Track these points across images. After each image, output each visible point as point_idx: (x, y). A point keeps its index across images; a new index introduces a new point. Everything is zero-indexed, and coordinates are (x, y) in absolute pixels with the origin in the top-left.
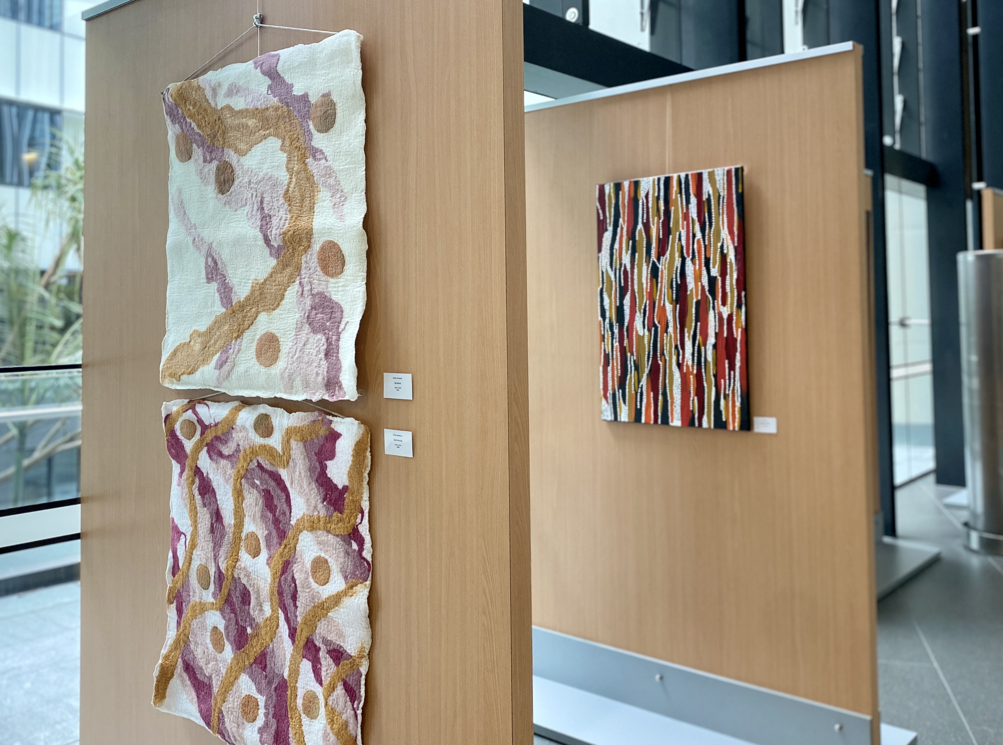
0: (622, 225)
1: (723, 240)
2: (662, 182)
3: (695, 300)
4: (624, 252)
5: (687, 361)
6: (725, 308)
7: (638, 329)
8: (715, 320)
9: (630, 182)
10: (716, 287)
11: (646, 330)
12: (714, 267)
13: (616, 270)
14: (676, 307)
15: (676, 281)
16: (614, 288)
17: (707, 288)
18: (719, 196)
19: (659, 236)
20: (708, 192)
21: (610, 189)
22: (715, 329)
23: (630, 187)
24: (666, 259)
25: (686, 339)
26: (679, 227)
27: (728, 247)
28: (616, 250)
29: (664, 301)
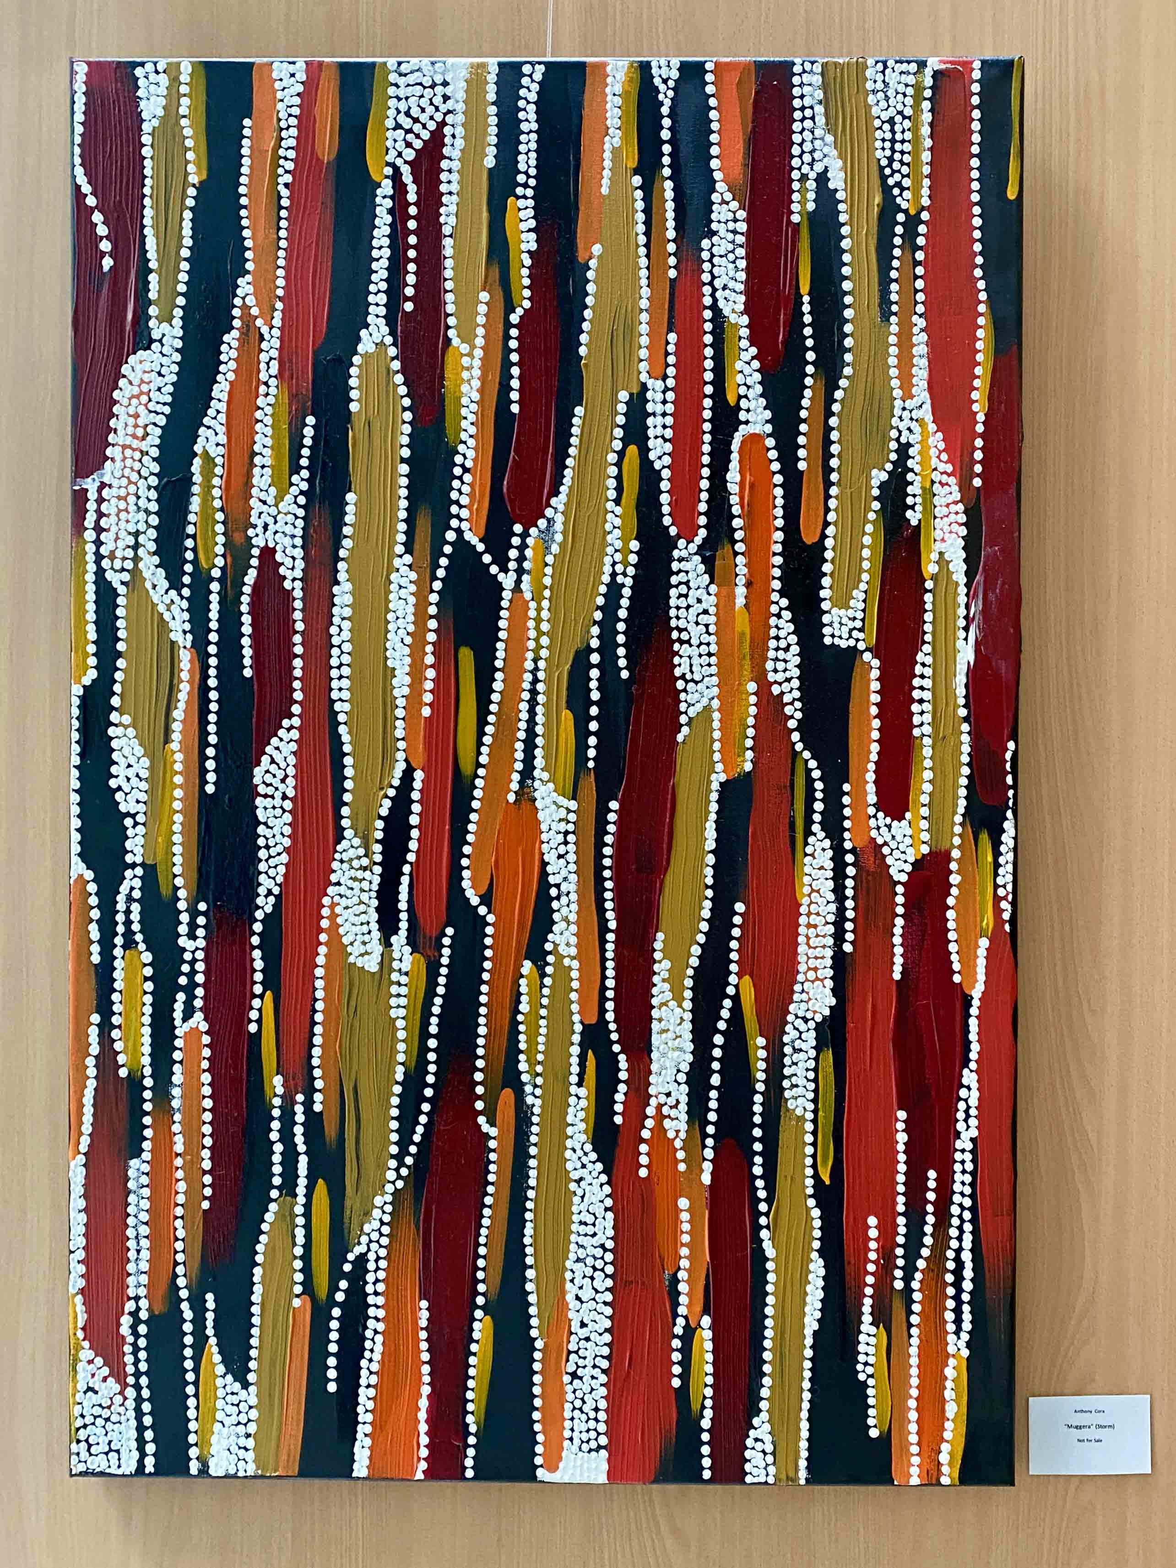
0: (248, 320)
1: (903, 450)
2: (530, 91)
3: (718, 777)
4: (261, 479)
5: (660, 1117)
6: (900, 828)
7: (349, 932)
8: (839, 891)
9: (314, 70)
10: (853, 708)
11: (399, 940)
12: (843, 602)
13: (201, 581)
14: (602, 811)
15: (608, 666)
16: (184, 691)
17: (794, 712)
18: (889, 208)
19: (503, 401)
20: (822, 178)
21: (173, 96)
22: (839, 937)
23: (308, 96)
24: (547, 534)
25: (661, 991)
26: (632, 359)
27: (929, 494)
28: (208, 460)
29: (528, 772)
